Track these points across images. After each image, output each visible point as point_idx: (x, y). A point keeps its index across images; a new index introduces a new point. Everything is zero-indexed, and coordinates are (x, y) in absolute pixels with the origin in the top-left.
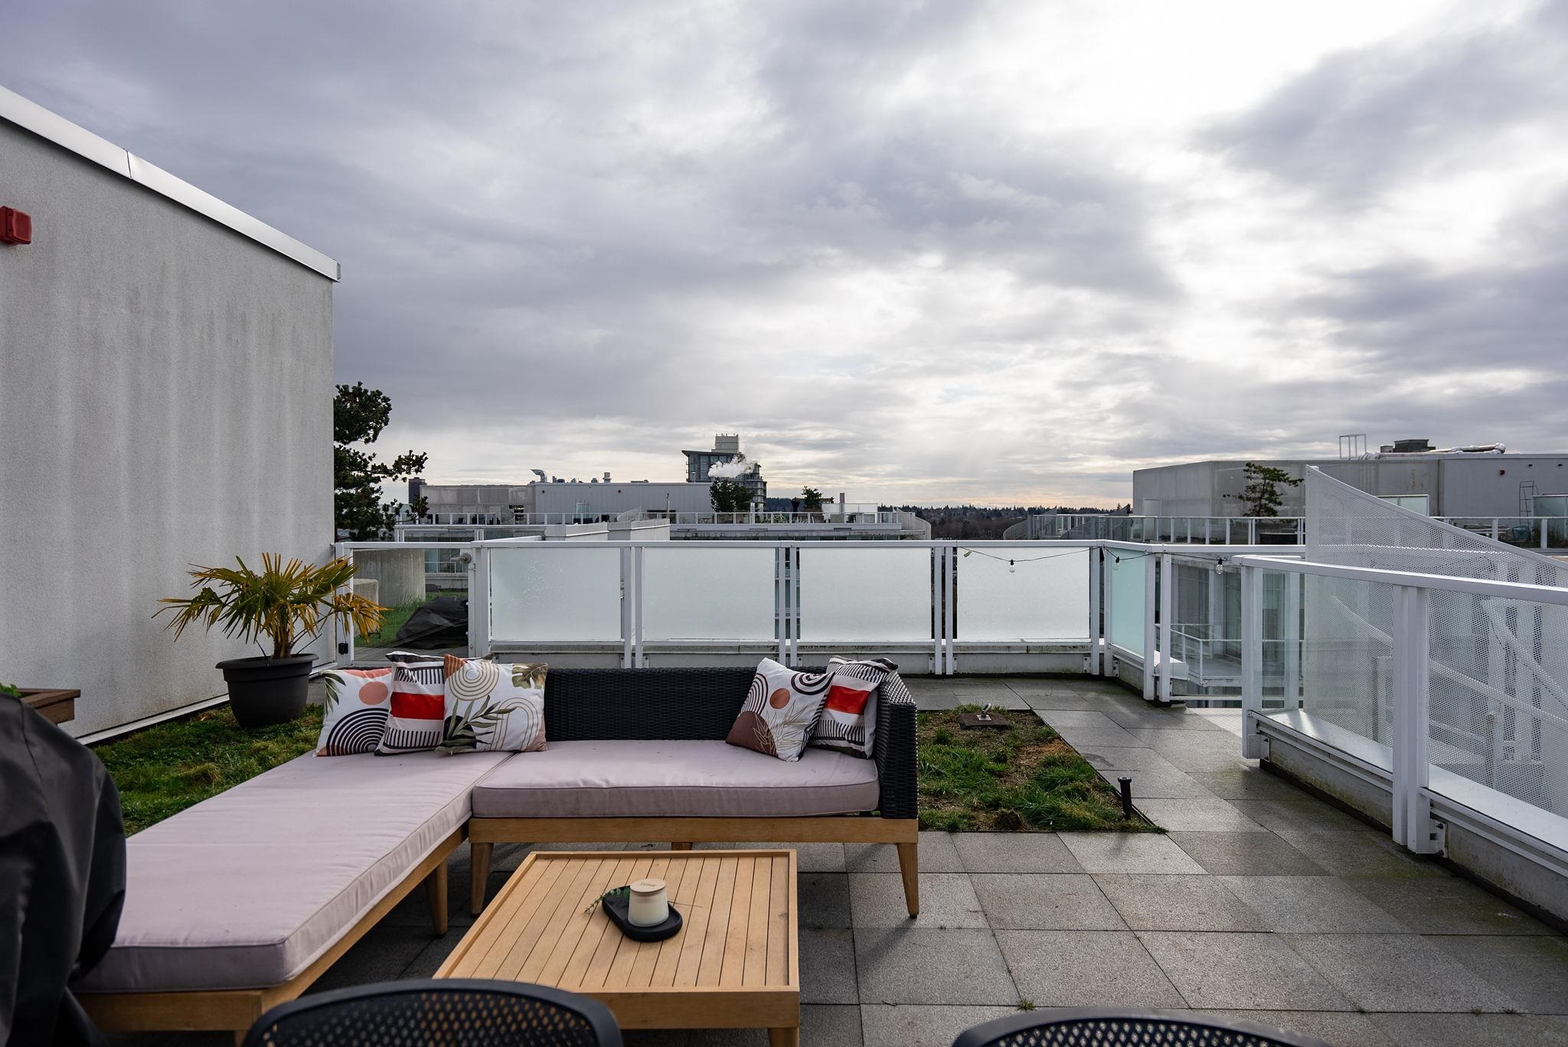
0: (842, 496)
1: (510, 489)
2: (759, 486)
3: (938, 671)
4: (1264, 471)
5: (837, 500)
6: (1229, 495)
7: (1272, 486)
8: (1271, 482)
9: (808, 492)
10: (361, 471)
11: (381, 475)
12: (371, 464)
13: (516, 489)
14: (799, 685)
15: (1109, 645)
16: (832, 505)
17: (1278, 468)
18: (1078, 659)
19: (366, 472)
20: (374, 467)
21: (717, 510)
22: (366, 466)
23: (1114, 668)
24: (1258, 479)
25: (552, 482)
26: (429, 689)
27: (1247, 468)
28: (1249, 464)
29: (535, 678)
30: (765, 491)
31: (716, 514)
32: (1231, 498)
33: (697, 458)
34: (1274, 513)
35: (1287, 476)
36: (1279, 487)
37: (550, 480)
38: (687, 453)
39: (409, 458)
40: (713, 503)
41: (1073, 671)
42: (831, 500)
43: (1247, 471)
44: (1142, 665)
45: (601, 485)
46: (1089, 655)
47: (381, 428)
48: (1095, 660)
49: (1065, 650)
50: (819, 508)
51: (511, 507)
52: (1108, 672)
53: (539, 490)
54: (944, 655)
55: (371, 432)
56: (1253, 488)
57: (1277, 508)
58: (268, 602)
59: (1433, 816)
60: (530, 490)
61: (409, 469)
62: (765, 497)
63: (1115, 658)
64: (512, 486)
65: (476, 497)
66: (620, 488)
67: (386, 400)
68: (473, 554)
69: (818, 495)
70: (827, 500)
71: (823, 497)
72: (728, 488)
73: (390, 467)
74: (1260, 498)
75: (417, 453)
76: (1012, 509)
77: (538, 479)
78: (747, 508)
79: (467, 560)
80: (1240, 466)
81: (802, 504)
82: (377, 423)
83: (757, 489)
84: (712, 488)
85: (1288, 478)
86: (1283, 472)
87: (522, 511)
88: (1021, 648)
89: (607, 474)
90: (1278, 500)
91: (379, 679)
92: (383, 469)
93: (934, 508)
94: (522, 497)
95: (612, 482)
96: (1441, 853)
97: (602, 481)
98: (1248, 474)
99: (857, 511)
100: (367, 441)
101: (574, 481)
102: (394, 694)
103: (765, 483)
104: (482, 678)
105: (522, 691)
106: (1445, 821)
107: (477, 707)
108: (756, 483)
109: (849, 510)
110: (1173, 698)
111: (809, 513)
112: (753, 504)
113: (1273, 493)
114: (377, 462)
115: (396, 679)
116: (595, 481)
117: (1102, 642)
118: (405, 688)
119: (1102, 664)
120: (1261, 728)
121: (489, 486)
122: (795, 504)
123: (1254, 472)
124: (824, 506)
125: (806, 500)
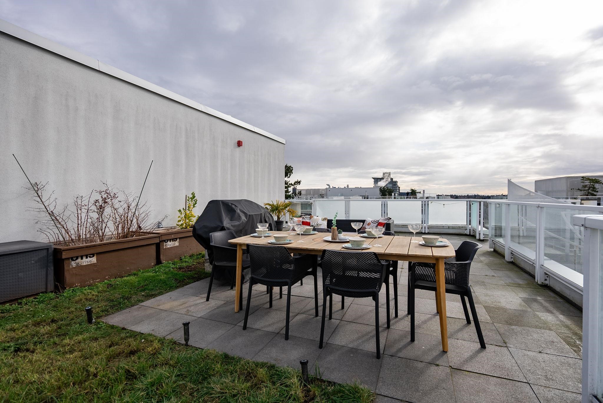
0: (424, 191)
1: (320, 190)
2: (397, 188)
3: (423, 232)
4: (590, 180)
5: (422, 192)
6: (573, 189)
7: (593, 185)
8: (593, 184)
9: (412, 190)
10: (287, 185)
11: (291, 186)
12: (289, 183)
13: (322, 190)
14: (373, 222)
15: (472, 227)
16: (420, 194)
17: (597, 179)
18: (464, 230)
19: (288, 185)
20: (289, 184)
21: (381, 196)
22: (288, 184)
23: (473, 233)
24: (587, 183)
25: (332, 188)
26: (308, 221)
27: (582, 179)
28: (583, 177)
29: (325, 220)
30: (399, 190)
31: (381, 197)
32: (575, 190)
33: (377, 180)
34: (595, 195)
35: (601, 181)
36: (597, 186)
37: (331, 187)
38: (374, 178)
39: (297, 181)
40: (380, 193)
41: (462, 233)
42: (420, 193)
43: (582, 180)
44: (476, 230)
45: (347, 188)
46: (467, 229)
47: (291, 174)
48: (468, 231)
49: (460, 228)
50: (416, 195)
51: (320, 195)
52: (472, 234)
53: (328, 190)
54: (425, 228)
55: (289, 175)
56: (586, 186)
57: (595, 193)
58: (277, 209)
59: (511, 253)
60: (326, 190)
61: (297, 184)
62: (399, 192)
63: (473, 230)
64: (321, 189)
65: (311, 192)
66: (352, 189)
67: (292, 168)
68: (313, 202)
69: (415, 191)
70: (418, 192)
71: (417, 191)
72: (385, 189)
73: (293, 184)
74: (588, 190)
75: (299, 180)
76: (495, 196)
77: (328, 187)
78: (391, 195)
79: (312, 204)
80: (580, 178)
81: (410, 194)
82: (290, 173)
83: (397, 189)
84: (380, 189)
85: (601, 182)
86: (599, 180)
87: (323, 196)
88: (447, 227)
89: (348, 185)
90: (596, 190)
91: (299, 219)
92: (292, 184)
93: (463, 195)
94: (324, 192)
95: (349, 187)
96: (513, 261)
97: (346, 187)
98: (583, 181)
99: (429, 196)
100: (288, 178)
101: (339, 187)
102: (302, 221)
103: (399, 187)
104: (316, 219)
105: (323, 222)
106: (514, 254)
107: (316, 224)
108: (396, 187)
109: (426, 195)
110: (484, 239)
111: (412, 197)
112: (393, 194)
113: (594, 188)
114: (290, 183)
115: (302, 219)
116: (345, 187)
117: (470, 226)
118: (304, 220)
119: (470, 232)
120: (493, 242)
121: (314, 189)
122: (408, 194)
123: (586, 180)
124: (417, 194)
125: (411, 193)
